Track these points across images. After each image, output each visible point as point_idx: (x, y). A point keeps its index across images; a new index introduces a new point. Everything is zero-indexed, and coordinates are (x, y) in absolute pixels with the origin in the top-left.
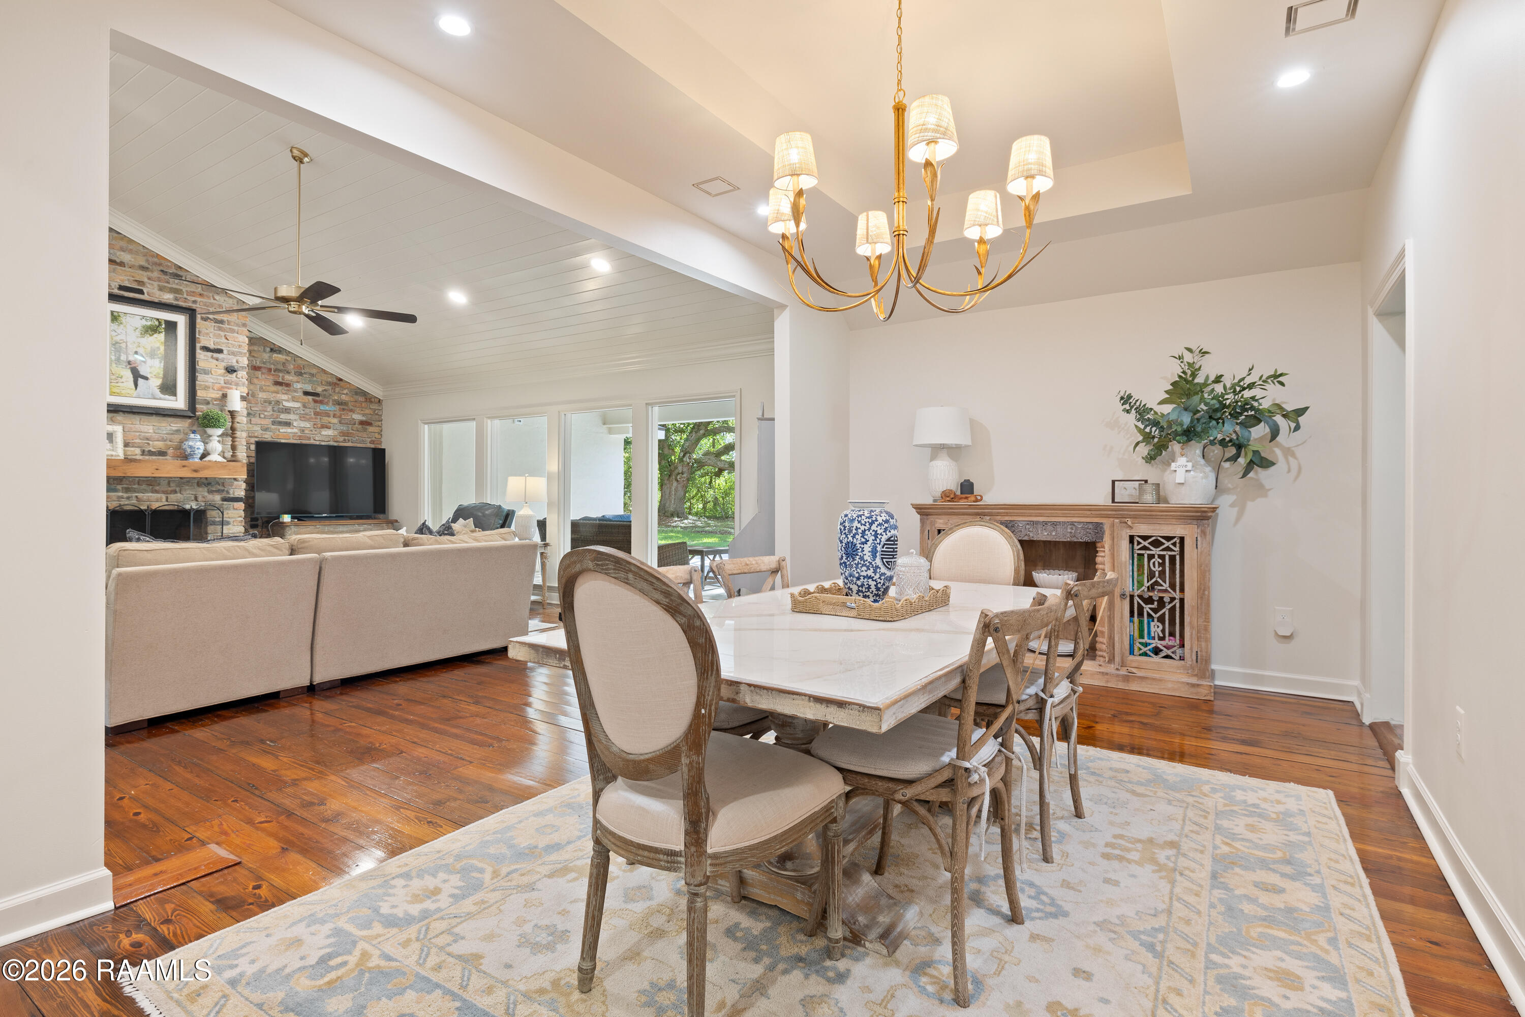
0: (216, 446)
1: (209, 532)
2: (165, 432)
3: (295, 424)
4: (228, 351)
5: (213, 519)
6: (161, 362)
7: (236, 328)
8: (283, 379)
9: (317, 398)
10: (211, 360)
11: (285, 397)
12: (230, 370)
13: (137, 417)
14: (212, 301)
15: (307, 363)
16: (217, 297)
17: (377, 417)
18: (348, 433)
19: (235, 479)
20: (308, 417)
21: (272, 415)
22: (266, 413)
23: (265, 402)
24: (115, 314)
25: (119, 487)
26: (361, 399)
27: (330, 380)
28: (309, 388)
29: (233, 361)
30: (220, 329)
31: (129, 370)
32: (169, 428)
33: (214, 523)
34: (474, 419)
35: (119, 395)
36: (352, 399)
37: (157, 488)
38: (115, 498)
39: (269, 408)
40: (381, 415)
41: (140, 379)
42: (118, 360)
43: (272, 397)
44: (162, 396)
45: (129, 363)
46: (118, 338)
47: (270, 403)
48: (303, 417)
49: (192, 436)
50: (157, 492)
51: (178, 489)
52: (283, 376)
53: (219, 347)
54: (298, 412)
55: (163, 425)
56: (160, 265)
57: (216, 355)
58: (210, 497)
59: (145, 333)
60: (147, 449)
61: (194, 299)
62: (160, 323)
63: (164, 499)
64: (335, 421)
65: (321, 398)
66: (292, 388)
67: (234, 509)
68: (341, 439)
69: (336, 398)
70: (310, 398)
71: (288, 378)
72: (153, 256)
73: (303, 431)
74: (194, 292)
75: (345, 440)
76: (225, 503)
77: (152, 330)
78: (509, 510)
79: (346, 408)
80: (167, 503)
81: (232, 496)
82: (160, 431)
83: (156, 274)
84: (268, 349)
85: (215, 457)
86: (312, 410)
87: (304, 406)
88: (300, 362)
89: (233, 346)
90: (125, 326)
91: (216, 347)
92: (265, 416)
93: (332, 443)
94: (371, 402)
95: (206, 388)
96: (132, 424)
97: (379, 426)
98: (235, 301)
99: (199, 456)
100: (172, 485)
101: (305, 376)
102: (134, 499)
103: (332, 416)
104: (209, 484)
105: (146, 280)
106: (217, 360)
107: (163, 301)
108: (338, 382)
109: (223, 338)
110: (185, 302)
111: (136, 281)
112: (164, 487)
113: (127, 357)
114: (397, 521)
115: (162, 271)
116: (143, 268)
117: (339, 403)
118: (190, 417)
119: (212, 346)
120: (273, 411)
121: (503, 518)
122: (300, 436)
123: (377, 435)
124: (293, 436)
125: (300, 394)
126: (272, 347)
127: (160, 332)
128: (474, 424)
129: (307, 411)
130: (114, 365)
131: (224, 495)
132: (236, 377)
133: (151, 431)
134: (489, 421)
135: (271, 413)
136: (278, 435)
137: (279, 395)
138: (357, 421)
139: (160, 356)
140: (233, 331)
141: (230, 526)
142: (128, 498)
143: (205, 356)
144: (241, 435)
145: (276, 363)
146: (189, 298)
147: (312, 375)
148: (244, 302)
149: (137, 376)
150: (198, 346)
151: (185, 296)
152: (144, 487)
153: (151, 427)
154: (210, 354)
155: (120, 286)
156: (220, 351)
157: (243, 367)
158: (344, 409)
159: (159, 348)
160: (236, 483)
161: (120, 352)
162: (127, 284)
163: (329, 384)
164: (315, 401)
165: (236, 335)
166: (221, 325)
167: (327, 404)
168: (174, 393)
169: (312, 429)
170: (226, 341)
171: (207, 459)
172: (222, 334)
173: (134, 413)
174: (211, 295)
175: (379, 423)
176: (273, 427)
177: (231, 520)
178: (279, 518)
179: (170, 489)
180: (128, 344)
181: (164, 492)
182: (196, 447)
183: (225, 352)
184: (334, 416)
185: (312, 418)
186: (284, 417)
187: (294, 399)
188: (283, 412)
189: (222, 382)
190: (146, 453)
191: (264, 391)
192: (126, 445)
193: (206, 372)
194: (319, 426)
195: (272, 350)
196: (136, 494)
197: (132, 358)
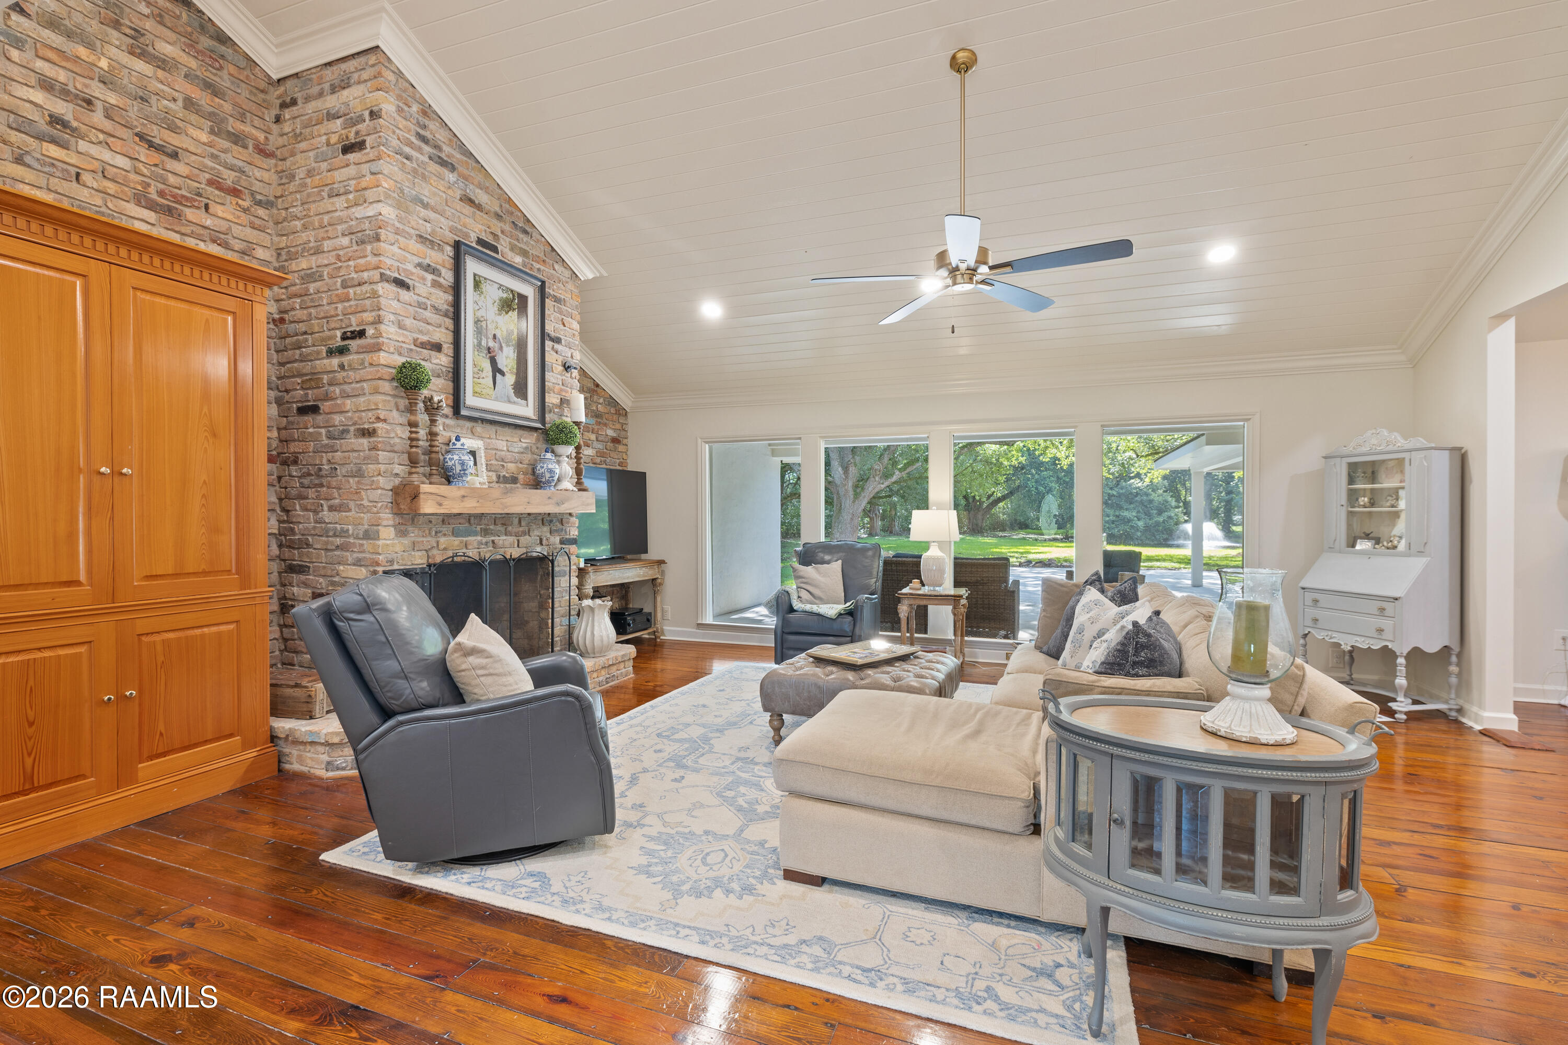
0: (567, 470)
4: (565, 341)
6: (514, 353)
7: (570, 311)
10: (555, 354)
12: (567, 367)
16: (556, 266)
17: (624, 432)
24: (479, 277)
25: (479, 529)
26: (613, 410)
29: (568, 355)
30: (559, 311)
31: (489, 361)
32: (519, 444)
33: (559, 573)
34: (799, 439)
35: (482, 396)
36: (606, 410)
37: (510, 528)
38: (475, 545)
40: (627, 431)
41: (497, 374)
42: (479, 344)
45: (489, 349)
46: (480, 314)
50: (509, 534)
51: (527, 530)
53: (559, 336)
55: (515, 439)
56: (511, 213)
57: (558, 347)
58: (552, 539)
59: (501, 309)
60: (502, 474)
61: (538, 265)
72: (505, 201)
74: (538, 257)
76: (563, 546)
77: (507, 305)
81: (568, 537)
82: (512, 449)
83: (508, 227)
85: (566, 485)
89: (569, 335)
90: (486, 298)
94: (620, 414)
95: (552, 391)
96: (493, 440)
97: (626, 444)
100: (522, 523)
102: (491, 544)
104: (553, 521)
105: (499, 233)
106: (558, 353)
107: (515, 264)
108: (596, 389)
109: (562, 323)
110: (536, 270)
111: (492, 233)
112: (515, 527)
113: (487, 342)
114: (659, 560)
115: (513, 222)
116: (497, 215)
118: (540, 430)
119: (556, 335)
123: (624, 456)
127: (514, 309)
130: (475, 352)
131: (562, 535)
132: (571, 376)
133: (505, 448)
138: (610, 438)
139: (513, 342)
140: (569, 315)
141: (567, 578)
142: (486, 544)
143: (551, 347)
146: (534, 264)
149: (495, 368)
150: (546, 333)
152: (499, 527)
154: (555, 345)
155: (478, 237)
156: (559, 341)
157: (576, 364)
159: (513, 331)
160: (571, 519)
161: (481, 334)
162: (484, 237)
165: (570, 320)
166: (559, 305)
168: (526, 398)
170: (563, 327)
172: (561, 317)
173: (492, 422)
174: (552, 262)
175: (626, 441)
177: (568, 570)
179: (521, 529)
180: (488, 323)
181: (516, 535)
183: (562, 343)
189: (561, 383)
190: (501, 479)
193: (548, 369)
196: (493, 538)
197: (491, 344)
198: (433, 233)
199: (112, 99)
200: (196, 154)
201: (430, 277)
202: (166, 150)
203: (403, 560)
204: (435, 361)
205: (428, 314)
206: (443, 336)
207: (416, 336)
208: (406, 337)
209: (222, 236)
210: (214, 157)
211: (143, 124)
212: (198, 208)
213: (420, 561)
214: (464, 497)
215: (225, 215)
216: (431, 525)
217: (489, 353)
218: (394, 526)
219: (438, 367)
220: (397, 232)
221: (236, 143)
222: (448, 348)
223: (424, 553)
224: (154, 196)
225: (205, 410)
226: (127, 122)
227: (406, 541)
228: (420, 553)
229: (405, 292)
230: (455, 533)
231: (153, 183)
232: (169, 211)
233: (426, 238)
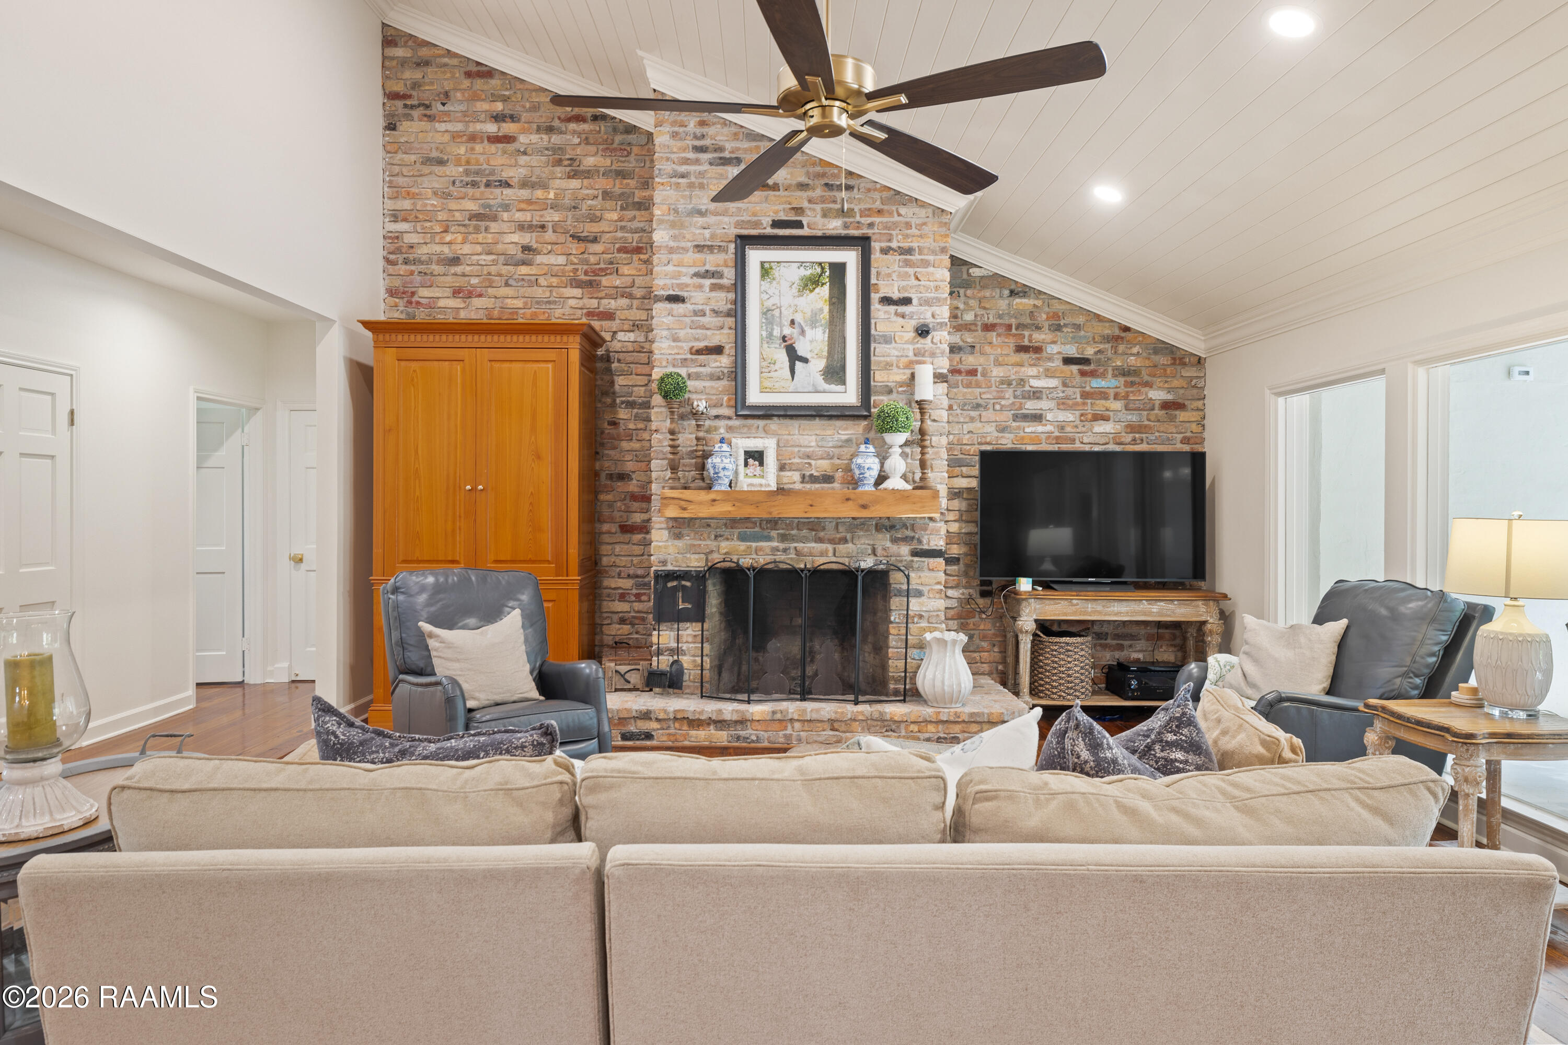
0: (897, 464)
1: (893, 607)
2: (831, 444)
3: (1049, 416)
4: (920, 299)
5: (898, 586)
6: (824, 333)
7: (931, 258)
8: (1030, 341)
9: (1086, 368)
10: (894, 318)
11: (1033, 371)
12: (923, 332)
13: (796, 423)
14: (896, 218)
15: (1068, 307)
16: (903, 211)
17: (1195, 391)
18: (1140, 426)
19: (931, 519)
20: (1070, 402)
21: (1013, 403)
22: (1003, 402)
23: (1002, 383)
24: (767, 265)
25: (774, 533)
26: (1163, 360)
27: (1107, 332)
28: (1072, 351)
29: (926, 315)
30: (908, 264)
31: (784, 351)
32: (836, 437)
33: (899, 593)
34: (1383, 371)
35: (772, 391)
36: (1147, 363)
37: (822, 534)
38: (768, 551)
39: (1009, 393)
40: (1203, 388)
41: (797, 362)
42: (770, 335)
43: (1012, 373)
44: (827, 387)
45: (784, 338)
46: (769, 304)
47: (1010, 384)
48: (1063, 404)
49: (863, 448)
50: (820, 540)
51: (849, 536)
52: (1030, 336)
53: (906, 295)
54: (1054, 395)
55: (829, 432)
56: (823, 175)
57: (901, 309)
58: (894, 548)
59: (804, 288)
60: (808, 473)
61: (869, 220)
62: (823, 268)
63: (830, 554)
64: (1118, 405)
65: (1092, 367)
66: (1044, 354)
67: (930, 570)
68: (1128, 438)
69: (1119, 363)
70: (1075, 368)
71: (1038, 337)
72: (814, 164)
73: (1062, 428)
74: (869, 209)
75: (1134, 440)
76: (916, 559)
77: (813, 282)
78: (1471, 606)
79: (1137, 380)
80: (834, 559)
81: (926, 547)
82: (824, 444)
83: (818, 192)
84: (1007, 292)
85: (895, 483)
86: (1078, 390)
87: (1065, 385)
88: (1057, 307)
89: (927, 288)
90: (779, 283)
91: (902, 296)
92: (1002, 406)
93: (1112, 447)
94: (1185, 364)
95: (888, 366)
96: (789, 434)
97: (1198, 410)
98: (930, 211)
99: (872, 481)
100: (841, 529)
101: (1065, 330)
102: (792, 551)
103: (1112, 396)
104: (892, 527)
105: (805, 204)
106: (903, 316)
107: (829, 233)
108: (1123, 334)
109: (913, 278)
110: (858, 228)
111: (793, 209)
112: (830, 533)
113: (781, 331)
114: (1225, 596)
115: (826, 185)
116: (802, 186)
117: (1123, 372)
118: (865, 417)
119: (896, 295)
120: (1015, 397)
121: (1451, 628)
122: (1057, 438)
123: (1194, 427)
124: (1048, 438)
125: (1058, 363)
126: (1013, 287)
127: (823, 284)
128: (1378, 385)
129: (1069, 391)
130: (765, 345)
131: (915, 545)
132: (932, 342)
133: (813, 444)
134: (1421, 372)
135: (1012, 400)
136: (1023, 438)
137: (1023, 369)
138: (1157, 403)
139: (823, 322)
140: (926, 264)
141: (923, 599)
142: (785, 550)
143: (885, 312)
144: (939, 443)
145: (1019, 314)
146: (863, 220)
147: (1078, 327)
148: (943, 211)
149: (794, 357)
150: (875, 297)
151: (858, 218)
152: (805, 532)
153: (814, 437)
154: (892, 308)
155: (773, 221)
156: (907, 301)
157: (942, 324)
158: (1132, 384)
159: (821, 310)
160: (931, 524)
161: (772, 324)
162: (783, 217)
163: (1107, 339)
164: (1083, 374)
165: (931, 269)
166: (908, 257)
167: (1103, 375)
168: (843, 382)
169: (1078, 422)
170: (917, 282)
171: (885, 485)
172: (911, 271)
173: (792, 417)
174: (894, 208)
175: (1199, 404)
176: (1014, 424)
177: (925, 589)
178: (1015, 584)
179: (838, 536)
180: (783, 309)
181: (831, 541)
182: (867, 466)
183: (915, 301)
184: (1116, 397)
185: (1077, 404)
186: (1031, 406)
187: (1049, 374)
188: (1029, 398)
189: (911, 354)
190: (807, 479)
191: (1000, 365)
192: (782, 468)
193: (887, 340)
194: (1090, 416)
195: (1012, 293)
196: (796, 545)
197: (787, 331)
198: (713, 236)
199: (556, 217)
200: (610, 232)
201: (707, 282)
202: (589, 238)
203: (677, 561)
204: (714, 365)
205: (708, 320)
206: (724, 337)
207: (691, 344)
208: (681, 348)
209: (628, 290)
210: (623, 228)
211: (575, 226)
212: (611, 274)
213: (696, 564)
214: (714, 500)
215: (630, 272)
216: (709, 529)
217: (784, 341)
218: (668, 528)
219: (718, 370)
220: (671, 250)
221: (639, 209)
222: (729, 349)
223: (703, 556)
224: (583, 277)
225: (533, 439)
226: (565, 229)
227: (679, 543)
228: (696, 556)
229: (681, 305)
230: (742, 538)
231: (580, 267)
232: (590, 284)
233: (704, 246)
